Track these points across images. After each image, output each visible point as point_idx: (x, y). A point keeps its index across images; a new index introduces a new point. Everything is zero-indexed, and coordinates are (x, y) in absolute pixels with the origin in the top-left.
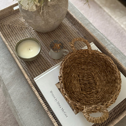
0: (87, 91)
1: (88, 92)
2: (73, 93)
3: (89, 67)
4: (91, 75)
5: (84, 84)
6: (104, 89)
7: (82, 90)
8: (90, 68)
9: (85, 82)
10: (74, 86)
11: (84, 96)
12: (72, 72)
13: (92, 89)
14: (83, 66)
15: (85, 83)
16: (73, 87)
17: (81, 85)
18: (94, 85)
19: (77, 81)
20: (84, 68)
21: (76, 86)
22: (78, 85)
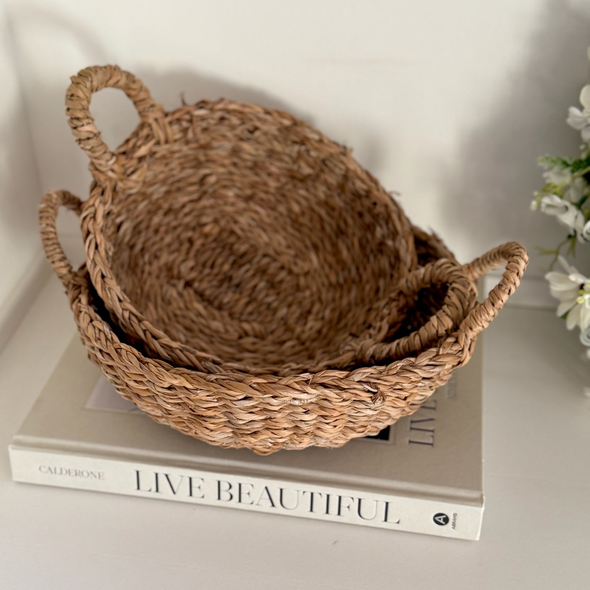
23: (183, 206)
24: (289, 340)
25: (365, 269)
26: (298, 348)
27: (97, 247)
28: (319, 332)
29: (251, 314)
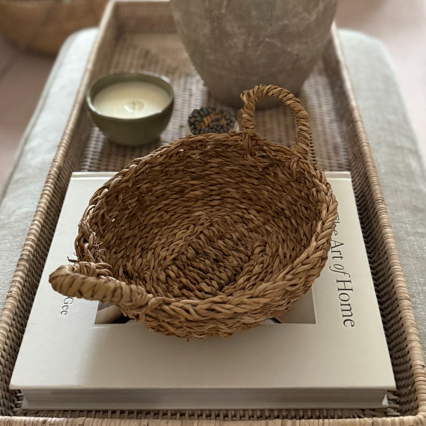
14: (253, 212)
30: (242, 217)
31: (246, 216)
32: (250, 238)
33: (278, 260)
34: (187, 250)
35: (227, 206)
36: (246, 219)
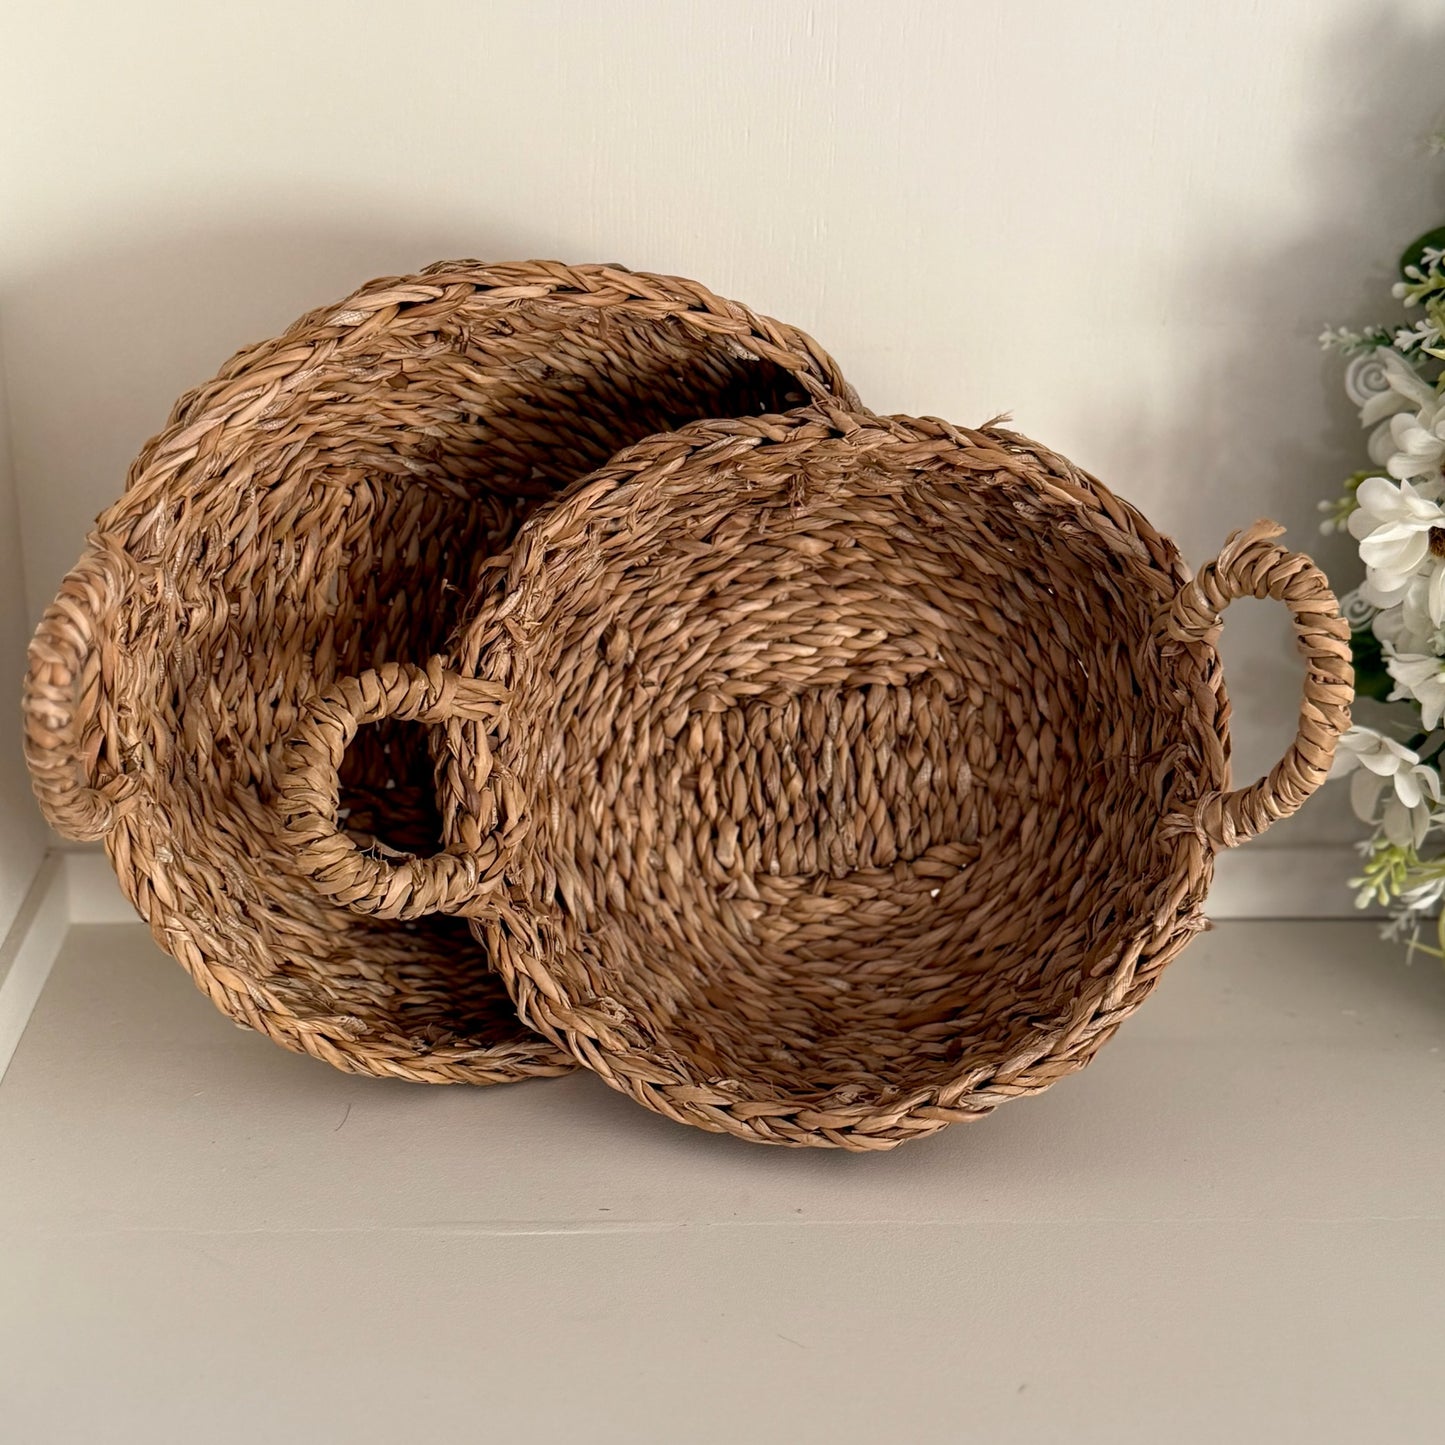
0: (724, 763)
1: (717, 776)
2: (712, 595)
3: (1028, 824)
4: (925, 838)
5: (803, 733)
6: (750, 973)
7: (744, 703)
8: (1016, 832)
9: (828, 758)
10: (789, 622)
11: (675, 724)
12: (970, 603)
13: (751, 828)
14: (1048, 742)
15: (818, 756)
16: (775, 605)
17: (802, 697)
18: (791, 856)
19: (850, 664)
20: (1022, 757)
21: (793, 641)
22: (800, 665)
23: (616, 733)
24: (1022, 817)
25: (1044, 568)
26: (1051, 819)
27: (596, 1043)
28: (1060, 754)
29: (916, 832)
30: (1010, 729)
31: (1023, 738)
32: (960, 808)
33: (946, 933)
34: (785, 710)
35: (1016, 661)
36: (1014, 743)
